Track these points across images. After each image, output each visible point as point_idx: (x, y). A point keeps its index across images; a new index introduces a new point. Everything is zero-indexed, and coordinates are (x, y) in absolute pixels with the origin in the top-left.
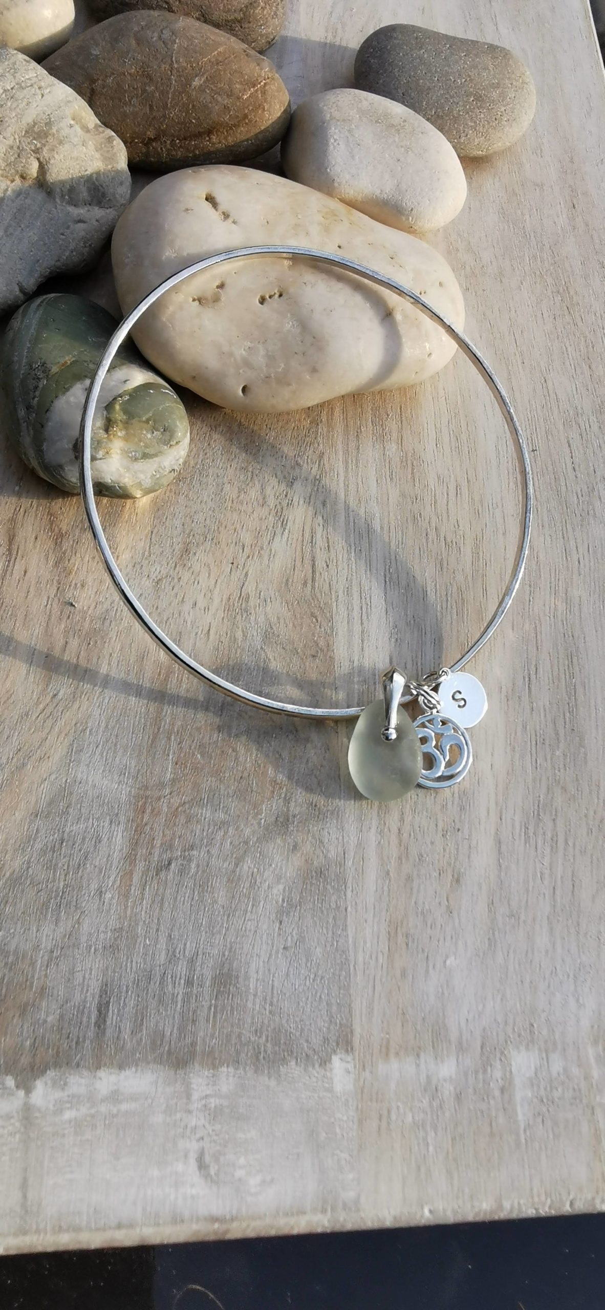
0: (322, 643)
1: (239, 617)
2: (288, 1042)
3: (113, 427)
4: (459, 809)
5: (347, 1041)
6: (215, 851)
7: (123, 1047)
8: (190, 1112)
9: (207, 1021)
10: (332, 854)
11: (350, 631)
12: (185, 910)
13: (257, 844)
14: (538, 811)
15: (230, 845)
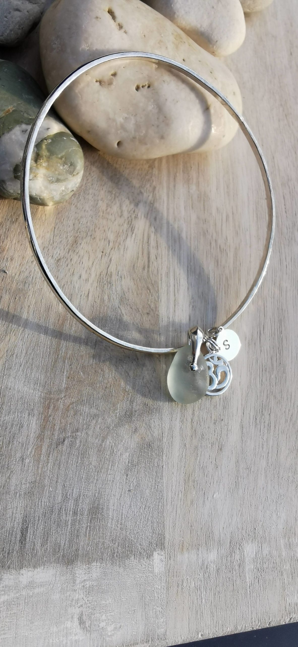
0: (153, 306)
1: (106, 286)
2: (130, 546)
3: (40, 160)
4: (223, 408)
5: (162, 544)
6: (90, 433)
7: (36, 554)
8: (75, 591)
9: (85, 536)
10: (156, 434)
11: (168, 300)
12: (73, 469)
13: (115, 428)
14: (262, 409)
15: (99, 429)
